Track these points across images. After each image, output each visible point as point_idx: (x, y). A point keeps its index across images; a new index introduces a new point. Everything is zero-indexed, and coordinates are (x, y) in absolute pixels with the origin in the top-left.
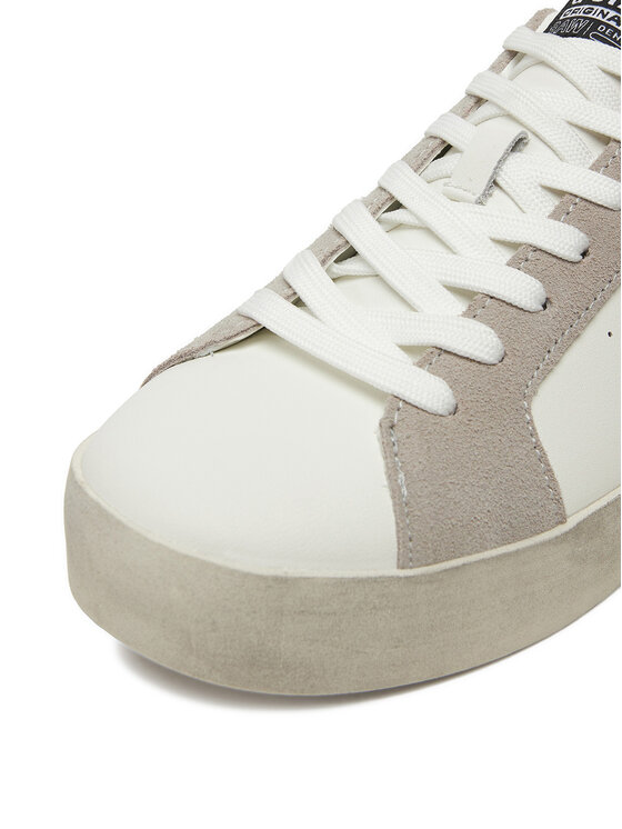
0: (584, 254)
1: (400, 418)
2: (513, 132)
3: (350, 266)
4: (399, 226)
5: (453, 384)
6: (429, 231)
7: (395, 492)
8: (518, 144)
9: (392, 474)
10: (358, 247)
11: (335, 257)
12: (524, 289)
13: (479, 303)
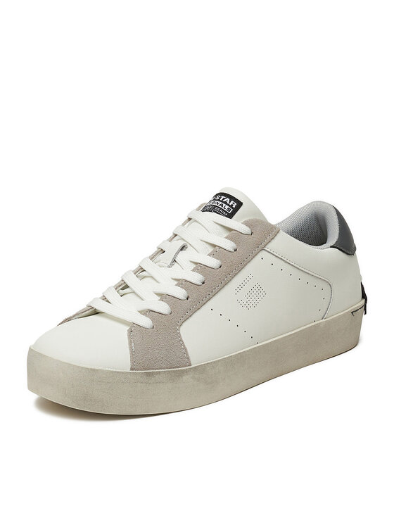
0: (203, 283)
1: (134, 329)
2: (181, 243)
3: (127, 290)
4: (145, 277)
5: (153, 320)
6: (152, 277)
7: (131, 348)
8: (183, 248)
9: (130, 343)
10: (129, 285)
11: (121, 287)
12: (180, 293)
13: (163, 297)
